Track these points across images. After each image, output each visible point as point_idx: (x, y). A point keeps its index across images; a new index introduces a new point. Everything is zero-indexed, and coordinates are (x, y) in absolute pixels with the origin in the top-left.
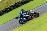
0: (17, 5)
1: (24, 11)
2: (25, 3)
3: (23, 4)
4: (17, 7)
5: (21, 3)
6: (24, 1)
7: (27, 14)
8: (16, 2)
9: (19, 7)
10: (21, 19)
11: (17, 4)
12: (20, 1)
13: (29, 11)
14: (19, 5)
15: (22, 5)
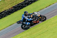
0: (3, 15)
1: (27, 14)
2: (12, 12)
3: (10, 13)
4: (2, 17)
5: (7, 12)
6: (11, 10)
7: (31, 17)
8: (2, 11)
9: (5, 17)
10: (24, 23)
11: (3, 13)
12: (6, 10)
13: (34, 13)
14: (5, 15)
15: (8, 15)
